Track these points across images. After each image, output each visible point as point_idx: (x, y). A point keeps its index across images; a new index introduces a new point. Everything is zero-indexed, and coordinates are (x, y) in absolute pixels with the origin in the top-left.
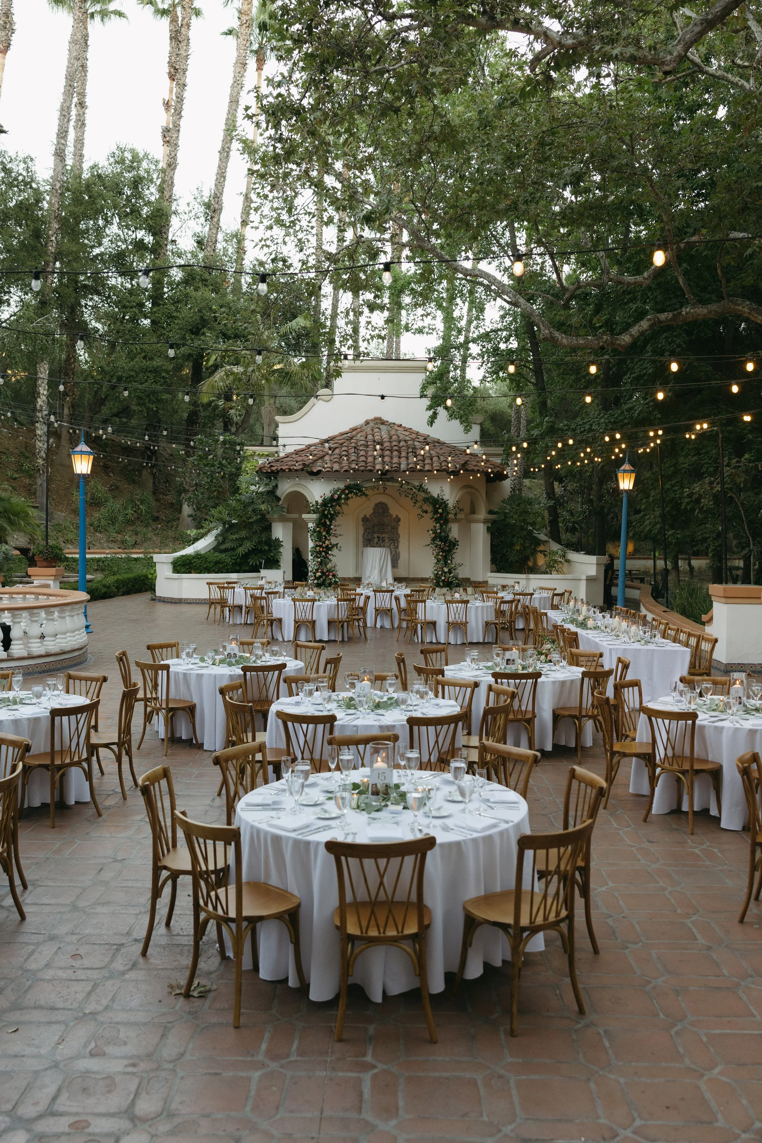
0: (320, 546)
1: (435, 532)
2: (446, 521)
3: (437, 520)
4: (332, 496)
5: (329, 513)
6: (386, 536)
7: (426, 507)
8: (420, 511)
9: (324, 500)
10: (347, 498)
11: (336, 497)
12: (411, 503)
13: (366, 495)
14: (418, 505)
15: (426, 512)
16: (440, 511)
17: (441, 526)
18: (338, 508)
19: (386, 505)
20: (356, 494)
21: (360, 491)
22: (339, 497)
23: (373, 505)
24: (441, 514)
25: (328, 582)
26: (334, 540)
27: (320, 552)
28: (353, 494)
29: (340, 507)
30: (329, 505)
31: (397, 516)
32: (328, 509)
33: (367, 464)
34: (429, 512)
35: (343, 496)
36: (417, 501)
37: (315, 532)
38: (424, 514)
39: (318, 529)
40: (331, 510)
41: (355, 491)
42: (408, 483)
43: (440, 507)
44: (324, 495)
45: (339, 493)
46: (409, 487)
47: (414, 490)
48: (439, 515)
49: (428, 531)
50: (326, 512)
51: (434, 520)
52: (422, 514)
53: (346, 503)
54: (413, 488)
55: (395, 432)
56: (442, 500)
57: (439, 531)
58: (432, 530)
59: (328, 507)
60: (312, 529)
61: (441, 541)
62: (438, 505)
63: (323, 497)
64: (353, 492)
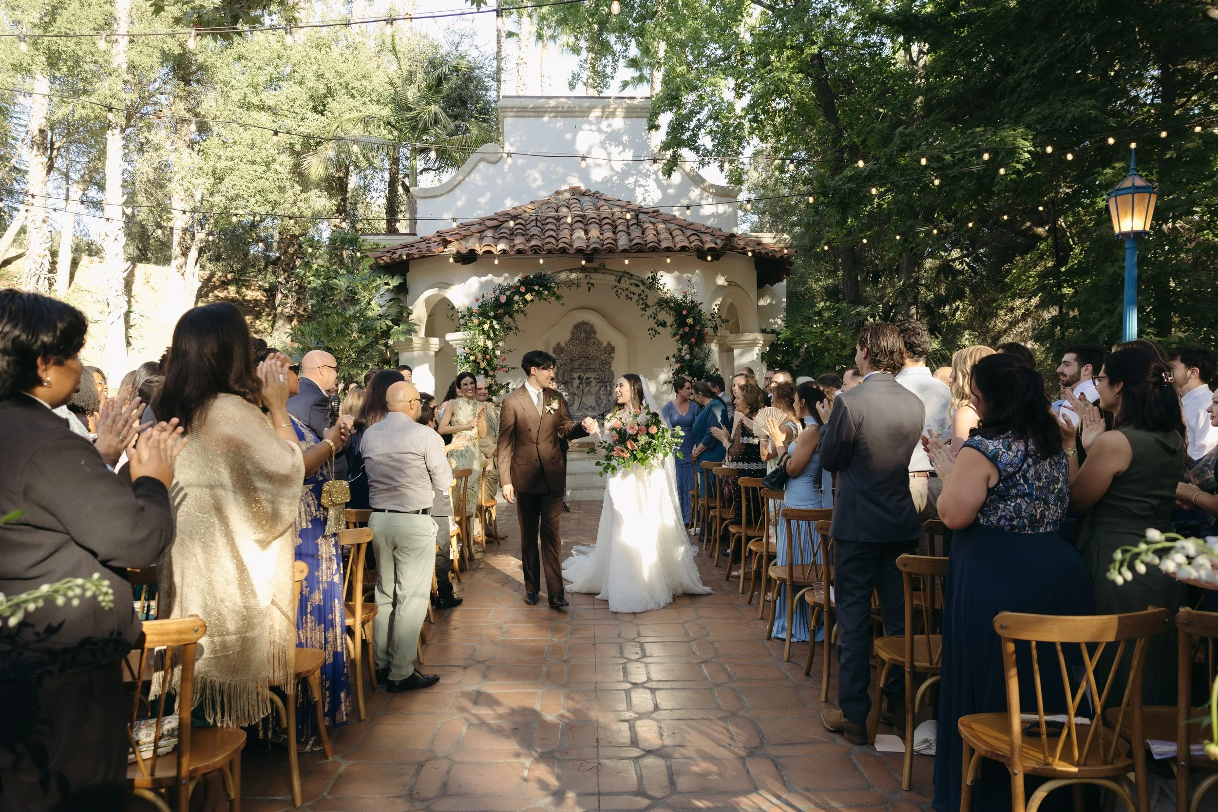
1: (680, 359)
2: (701, 339)
3: (684, 339)
4: (497, 299)
5: (492, 327)
6: (592, 375)
7: (663, 316)
8: (652, 323)
9: (483, 304)
10: (523, 302)
11: (503, 299)
12: (637, 310)
13: (558, 298)
14: (650, 311)
15: (664, 325)
16: (690, 321)
17: (691, 349)
18: (507, 319)
19: (591, 326)
20: (539, 294)
21: (549, 289)
22: (510, 300)
23: (570, 327)
24: (692, 327)
26: (501, 378)
28: (534, 293)
29: (511, 316)
30: (492, 314)
31: (609, 344)
32: (488, 322)
33: (557, 241)
34: (668, 324)
35: (516, 298)
36: (647, 306)
37: (468, 362)
38: (660, 329)
39: (472, 358)
40: (494, 322)
41: (536, 288)
42: (631, 275)
43: (687, 316)
44: (483, 297)
45: (508, 293)
46: (632, 281)
47: (642, 287)
48: (687, 329)
49: (668, 358)
50: (486, 327)
51: (677, 337)
52: (657, 328)
53: (522, 312)
54: (640, 284)
55: (603, 203)
56: (692, 302)
57: (687, 357)
58: (674, 356)
59: (488, 318)
60: (463, 358)
61: (689, 375)
62: (684, 313)
63: (481, 301)
64: (534, 290)
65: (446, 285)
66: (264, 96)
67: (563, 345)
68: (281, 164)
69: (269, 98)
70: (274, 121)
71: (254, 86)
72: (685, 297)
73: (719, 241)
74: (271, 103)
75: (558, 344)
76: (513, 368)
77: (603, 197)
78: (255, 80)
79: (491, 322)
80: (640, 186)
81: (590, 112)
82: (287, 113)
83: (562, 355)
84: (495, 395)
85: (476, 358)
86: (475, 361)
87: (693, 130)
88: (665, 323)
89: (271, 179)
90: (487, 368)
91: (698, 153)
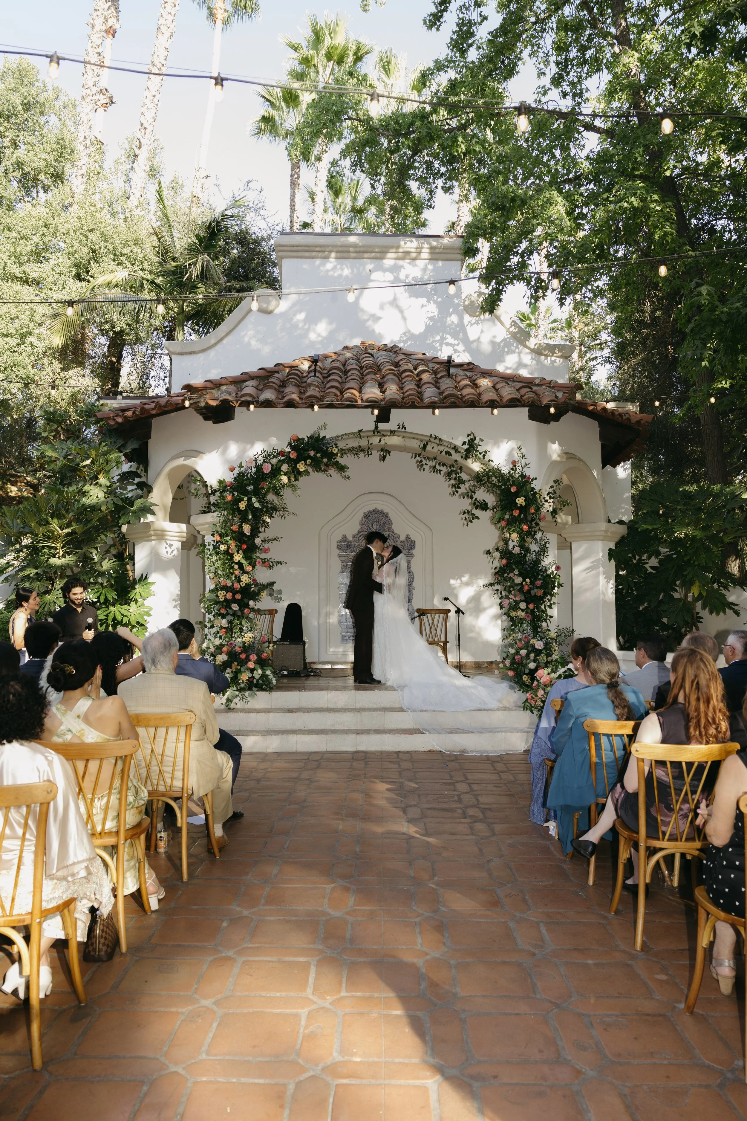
0: (225, 588)
1: (506, 554)
3: (512, 525)
4: (259, 468)
5: (250, 505)
7: (482, 495)
8: (468, 504)
9: (241, 475)
10: (296, 474)
11: (267, 469)
13: (342, 469)
14: (464, 488)
15: (483, 506)
16: (521, 501)
17: (521, 538)
18: (271, 495)
19: (386, 515)
21: (329, 456)
22: (276, 471)
23: (360, 516)
24: (523, 509)
25: (244, 677)
26: (263, 575)
27: (227, 604)
28: (309, 461)
29: (278, 494)
30: (250, 488)
31: (408, 537)
32: (246, 499)
33: (342, 393)
34: (490, 505)
35: (285, 468)
36: (461, 481)
37: (217, 553)
38: (478, 512)
39: (223, 547)
40: (254, 499)
41: (312, 453)
42: (440, 440)
43: (517, 495)
44: (241, 466)
45: (274, 461)
46: (441, 448)
47: (455, 456)
48: (516, 513)
49: (488, 552)
50: (242, 505)
51: (503, 523)
52: (475, 511)
53: (292, 486)
54: (453, 452)
55: (403, 357)
56: (523, 476)
57: (517, 550)
58: (497, 549)
59: (246, 493)
60: (211, 547)
61: (520, 575)
62: (513, 490)
63: (237, 471)
64: (309, 457)
65: (197, 453)
66: (27, 268)
67: (350, 538)
68: (39, 338)
69: (34, 270)
70: (37, 295)
71: (17, 257)
72: (514, 468)
73: (560, 395)
74: (34, 275)
75: (344, 537)
76: (280, 563)
77: (402, 352)
78: (18, 249)
79: (250, 500)
80: (448, 344)
81: (387, 252)
82: (52, 286)
83: (348, 551)
84: (254, 600)
85: (229, 547)
86: (227, 552)
87: (522, 255)
88: (486, 504)
89: (24, 354)
90: (243, 561)
91: (528, 284)
